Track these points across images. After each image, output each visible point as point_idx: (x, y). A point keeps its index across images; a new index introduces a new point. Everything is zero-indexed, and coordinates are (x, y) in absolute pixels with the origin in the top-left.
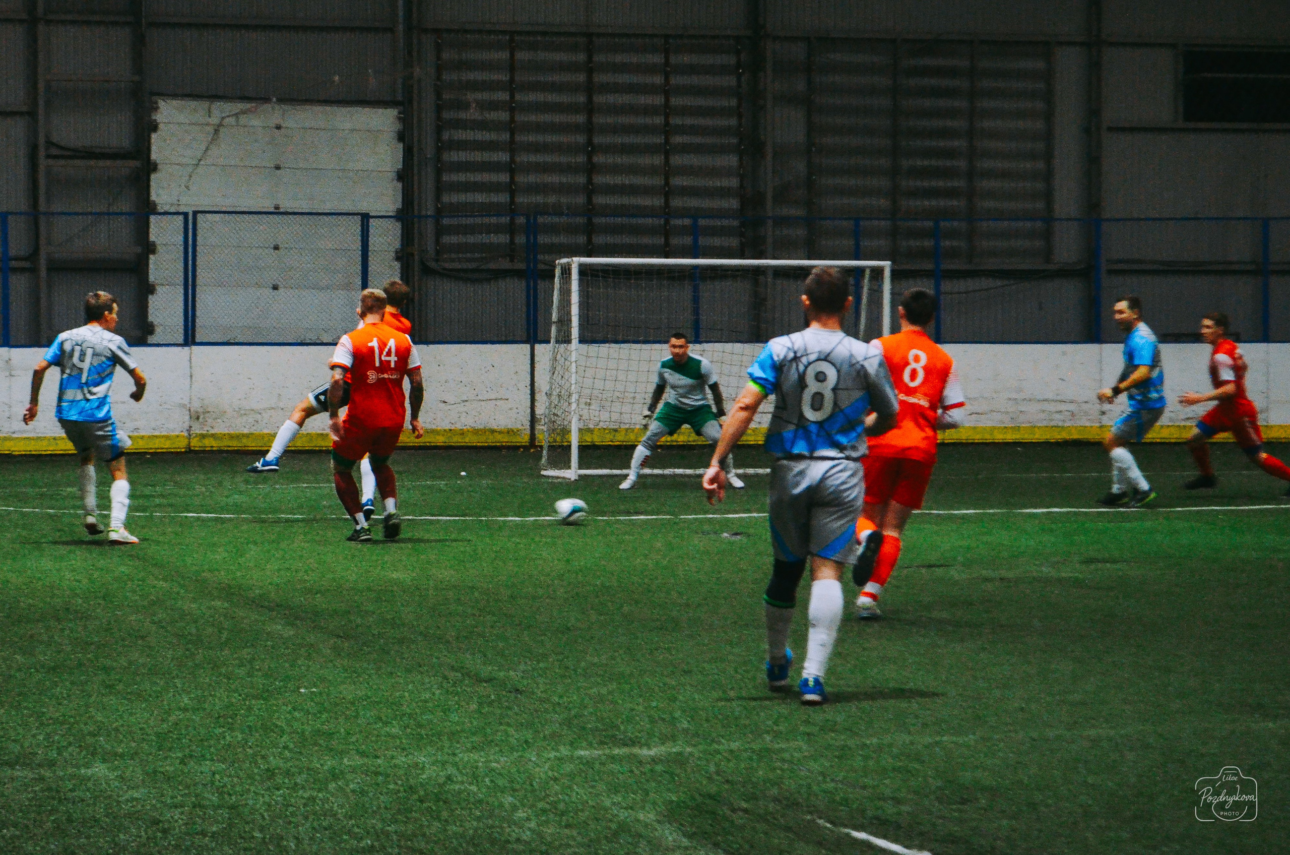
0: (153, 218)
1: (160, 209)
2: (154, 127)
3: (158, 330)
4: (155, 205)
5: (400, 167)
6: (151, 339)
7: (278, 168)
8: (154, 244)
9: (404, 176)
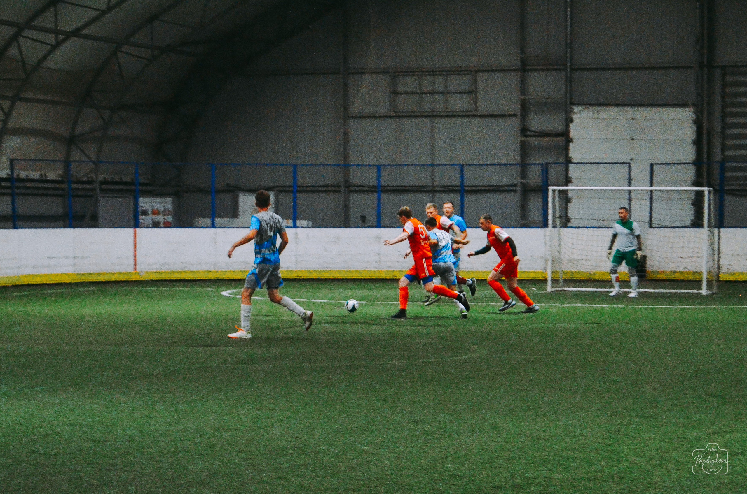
0: (571, 166)
1: (574, 160)
2: (571, 121)
3: (572, 220)
4: (571, 158)
5: (694, 137)
6: (570, 225)
7: (632, 139)
8: (571, 178)
9: (698, 142)
